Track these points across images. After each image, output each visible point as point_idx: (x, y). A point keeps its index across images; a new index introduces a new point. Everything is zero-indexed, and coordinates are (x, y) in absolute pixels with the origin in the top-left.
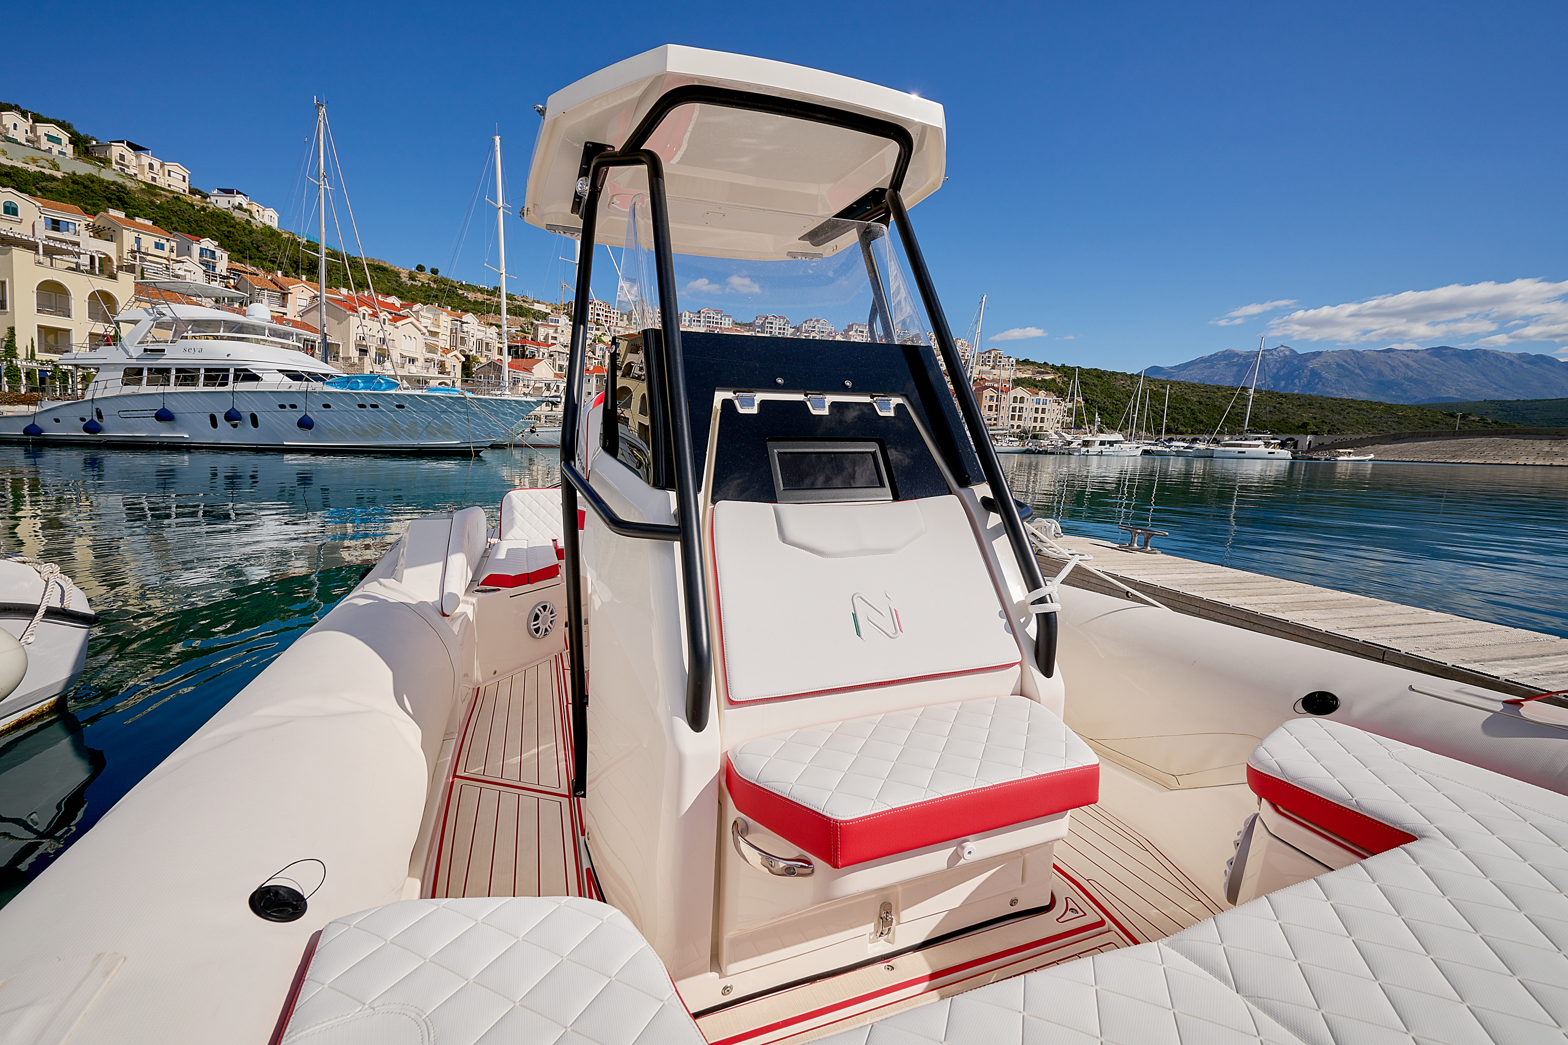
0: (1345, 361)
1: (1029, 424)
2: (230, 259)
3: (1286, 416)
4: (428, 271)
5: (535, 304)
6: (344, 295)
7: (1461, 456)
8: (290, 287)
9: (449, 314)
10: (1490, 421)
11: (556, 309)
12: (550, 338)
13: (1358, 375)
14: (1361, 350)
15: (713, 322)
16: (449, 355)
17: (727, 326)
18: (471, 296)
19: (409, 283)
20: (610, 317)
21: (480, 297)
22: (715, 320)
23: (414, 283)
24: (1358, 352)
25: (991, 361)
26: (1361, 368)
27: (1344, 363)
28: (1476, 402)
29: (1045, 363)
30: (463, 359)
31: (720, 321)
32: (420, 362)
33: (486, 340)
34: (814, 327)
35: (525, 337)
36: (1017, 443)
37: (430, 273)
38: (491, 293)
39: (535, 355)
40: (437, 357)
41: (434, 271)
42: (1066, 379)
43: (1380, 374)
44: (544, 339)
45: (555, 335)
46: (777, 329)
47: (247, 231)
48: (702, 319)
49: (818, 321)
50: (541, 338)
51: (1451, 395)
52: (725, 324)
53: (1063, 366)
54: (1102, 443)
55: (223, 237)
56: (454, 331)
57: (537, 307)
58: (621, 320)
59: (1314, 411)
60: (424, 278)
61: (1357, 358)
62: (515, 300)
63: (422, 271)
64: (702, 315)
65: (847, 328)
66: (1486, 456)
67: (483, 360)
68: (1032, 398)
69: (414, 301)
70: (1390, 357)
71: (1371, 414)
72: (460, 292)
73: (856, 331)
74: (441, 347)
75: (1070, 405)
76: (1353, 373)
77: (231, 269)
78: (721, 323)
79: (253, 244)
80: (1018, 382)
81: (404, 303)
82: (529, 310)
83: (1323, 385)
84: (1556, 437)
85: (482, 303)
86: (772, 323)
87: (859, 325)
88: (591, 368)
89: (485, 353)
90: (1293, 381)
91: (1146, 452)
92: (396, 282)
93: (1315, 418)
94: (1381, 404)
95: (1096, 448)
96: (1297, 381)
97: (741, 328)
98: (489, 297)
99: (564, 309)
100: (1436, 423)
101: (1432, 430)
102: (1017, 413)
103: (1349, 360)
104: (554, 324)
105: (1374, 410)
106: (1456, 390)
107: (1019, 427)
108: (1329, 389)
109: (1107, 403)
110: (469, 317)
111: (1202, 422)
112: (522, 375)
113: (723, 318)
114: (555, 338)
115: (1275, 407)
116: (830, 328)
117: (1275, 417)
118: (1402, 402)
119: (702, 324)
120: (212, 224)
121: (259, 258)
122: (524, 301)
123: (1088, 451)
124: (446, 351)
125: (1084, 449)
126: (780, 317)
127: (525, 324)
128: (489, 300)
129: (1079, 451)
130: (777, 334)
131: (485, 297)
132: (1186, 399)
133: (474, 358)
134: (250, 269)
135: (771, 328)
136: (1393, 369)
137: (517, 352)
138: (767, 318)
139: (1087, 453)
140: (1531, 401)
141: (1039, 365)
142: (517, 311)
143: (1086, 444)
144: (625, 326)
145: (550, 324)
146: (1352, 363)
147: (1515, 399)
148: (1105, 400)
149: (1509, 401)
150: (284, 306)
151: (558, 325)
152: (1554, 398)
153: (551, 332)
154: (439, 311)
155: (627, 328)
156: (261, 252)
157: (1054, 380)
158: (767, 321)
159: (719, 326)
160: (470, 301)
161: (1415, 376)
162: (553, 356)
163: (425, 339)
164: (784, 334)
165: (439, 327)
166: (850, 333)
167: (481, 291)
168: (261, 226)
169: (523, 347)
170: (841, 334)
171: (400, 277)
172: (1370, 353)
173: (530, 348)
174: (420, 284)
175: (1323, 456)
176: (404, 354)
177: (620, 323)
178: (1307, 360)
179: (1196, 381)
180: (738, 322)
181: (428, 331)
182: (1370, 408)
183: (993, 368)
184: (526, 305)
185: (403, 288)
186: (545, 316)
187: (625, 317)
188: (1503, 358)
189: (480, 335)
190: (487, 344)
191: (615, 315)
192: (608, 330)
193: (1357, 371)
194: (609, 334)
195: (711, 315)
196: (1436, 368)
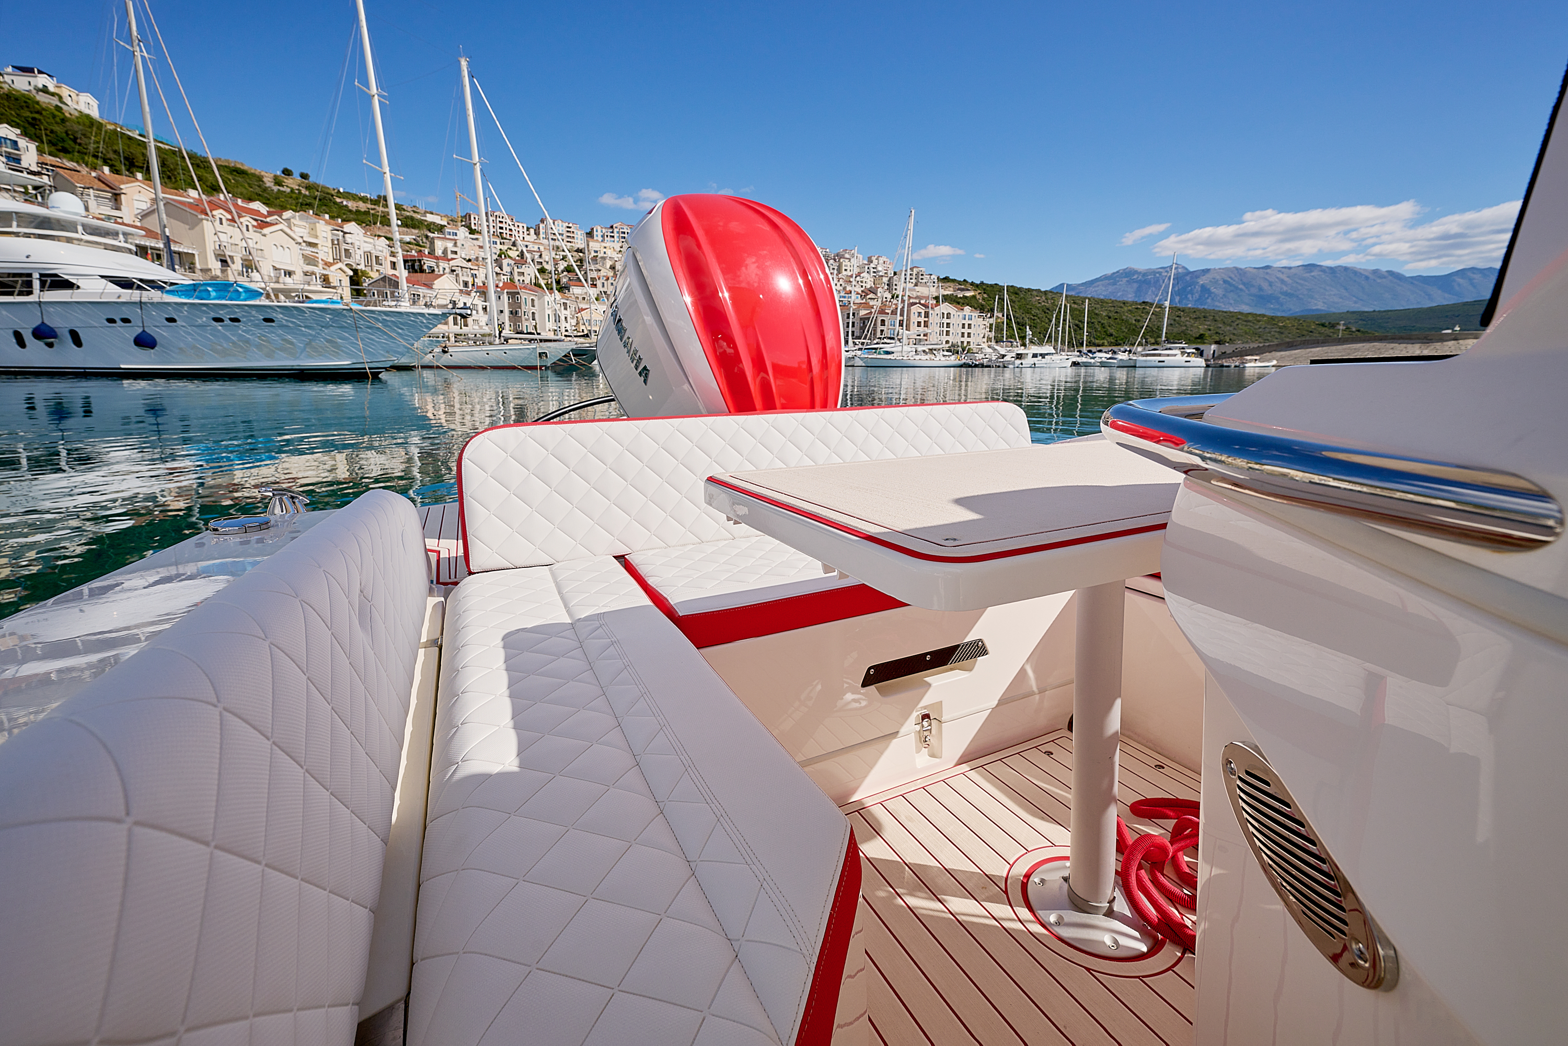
0: (1230, 277)
1: (958, 339)
2: (40, 151)
3: (1185, 328)
4: (296, 175)
5: (428, 215)
6: (193, 198)
8: (122, 186)
9: (327, 223)
10: (1354, 329)
11: (452, 220)
12: (449, 252)
13: (1241, 290)
14: (1243, 267)
16: (333, 268)
18: (351, 205)
19: (276, 188)
20: (514, 230)
21: (363, 206)
23: (281, 188)
24: (1241, 269)
25: (914, 278)
26: (1244, 284)
27: (1229, 279)
28: (1340, 314)
29: (965, 280)
30: (351, 273)
32: (298, 276)
33: (375, 253)
35: (421, 251)
36: (951, 357)
37: (300, 178)
38: (376, 202)
39: (434, 270)
40: (319, 270)
41: (304, 176)
42: (985, 296)
43: (1260, 289)
44: (443, 253)
45: (455, 249)
47: (58, 119)
48: (616, 235)
50: (439, 252)
51: (1319, 307)
53: (982, 283)
54: (1034, 356)
55: (27, 125)
56: (336, 242)
57: (430, 218)
58: (528, 234)
59: (1208, 323)
60: (292, 183)
61: (1240, 274)
62: (404, 210)
63: (289, 175)
64: (616, 230)
67: (375, 276)
68: (958, 313)
69: (284, 208)
70: (1267, 273)
71: (1257, 325)
72: (338, 200)
74: (322, 260)
75: (992, 321)
76: (1237, 288)
77: (42, 163)
79: (68, 135)
80: (942, 299)
81: (272, 210)
82: (421, 222)
83: (1213, 299)
85: (367, 213)
88: (501, 285)
89: (376, 267)
90: (1186, 296)
91: (1075, 363)
92: (259, 186)
93: (1210, 330)
94: (1264, 316)
95: (1028, 361)
96: (1189, 296)
98: (373, 207)
99: (462, 221)
100: (1311, 332)
101: (1308, 338)
102: (945, 329)
103: (1233, 276)
104: (451, 237)
105: (1259, 321)
106: (1324, 303)
107: (947, 342)
108: (1219, 303)
109: (1026, 319)
110: (351, 227)
111: (1114, 333)
112: (422, 291)
114: (456, 253)
115: (1175, 320)
117: (1175, 330)
118: (1279, 314)
119: (616, 239)
120: (10, 109)
121: (79, 152)
122: (414, 212)
123: (1022, 363)
124: (328, 264)
125: (1018, 362)
127: (419, 237)
128: (374, 209)
129: (1013, 363)
131: (370, 206)
132: (1096, 314)
133: (364, 273)
134: (70, 164)
136: (1271, 284)
137: (413, 266)
139: (1021, 365)
140: (1385, 311)
141: (959, 283)
142: (408, 223)
143: (1019, 356)
144: (532, 240)
145: (448, 237)
146: (1236, 279)
147: (1372, 310)
148: (1023, 315)
149: (1367, 312)
150: (118, 208)
151: (456, 238)
152: (1402, 308)
153: (450, 245)
154: (314, 219)
155: (535, 243)
156: (80, 144)
157: (974, 297)
160: (350, 211)
161: (1289, 291)
162: (455, 271)
163: (301, 249)
165: (316, 237)
167: (364, 200)
168: (77, 114)
169: (420, 261)
171: (263, 181)
172: (1251, 270)
173: (428, 263)
174: (288, 190)
175: (1233, 363)
176: (278, 266)
177: (527, 238)
178: (1197, 277)
179: (1102, 297)
181: (304, 242)
182: (1256, 320)
183: (916, 285)
184: (418, 216)
185: (268, 194)
186: (441, 229)
187: (532, 231)
188: (1361, 274)
189: (368, 248)
190: (377, 257)
191: (521, 229)
192: (514, 244)
193: (1241, 286)
194: (515, 248)
195: (625, 230)
196: (1307, 283)
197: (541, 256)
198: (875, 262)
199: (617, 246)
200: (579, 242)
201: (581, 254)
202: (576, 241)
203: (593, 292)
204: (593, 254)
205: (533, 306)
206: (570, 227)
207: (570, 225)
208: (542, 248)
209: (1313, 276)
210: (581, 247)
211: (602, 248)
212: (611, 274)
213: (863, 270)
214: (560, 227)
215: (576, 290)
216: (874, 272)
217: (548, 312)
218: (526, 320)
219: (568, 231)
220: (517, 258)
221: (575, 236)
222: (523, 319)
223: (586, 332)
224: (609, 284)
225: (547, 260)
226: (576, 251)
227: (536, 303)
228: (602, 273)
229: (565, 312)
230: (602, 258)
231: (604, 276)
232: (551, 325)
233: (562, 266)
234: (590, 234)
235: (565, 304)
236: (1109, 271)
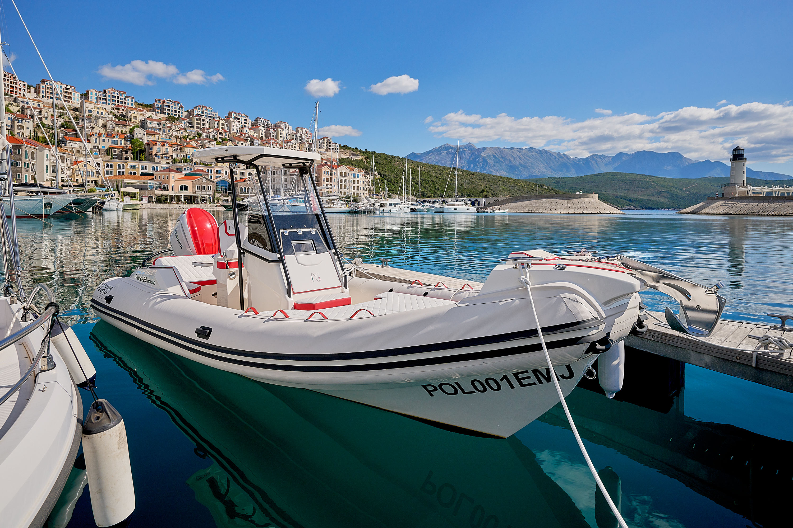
0: (496, 153)
1: (350, 191)
3: (474, 186)
7: (539, 209)
10: (551, 189)
13: (502, 162)
15: (118, 101)
17: (130, 106)
20: (16, 88)
22: (119, 100)
24: (501, 149)
25: (325, 146)
26: (502, 158)
27: (496, 155)
28: (546, 179)
29: (356, 148)
31: (124, 101)
34: (203, 112)
36: (344, 206)
42: (368, 160)
43: (510, 162)
46: (174, 111)
48: (108, 98)
49: (205, 107)
51: (536, 174)
52: (128, 104)
53: (366, 151)
54: (390, 205)
58: (29, 92)
59: (486, 183)
61: (500, 152)
64: (108, 94)
65: (227, 115)
66: (547, 209)
68: (351, 173)
70: (512, 152)
71: (508, 184)
73: (235, 118)
75: (372, 178)
76: (499, 160)
78: (125, 103)
80: (342, 161)
83: (489, 167)
84: (569, 198)
86: (169, 106)
87: (236, 114)
90: (476, 164)
91: (412, 210)
93: (486, 187)
94: (511, 179)
95: (387, 208)
96: (478, 164)
97: (143, 108)
102: (343, 184)
103: (498, 153)
107: (345, 193)
108: (491, 170)
109: (392, 177)
111: (438, 189)
113: (127, 99)
115: (469, 180)
116: (215, 114)
117: (470, 186)
118: (519, 178)
119: (108, 102)
123: (383, 210)
125: (381, 209)
126: (175, 102)
129: (379, 210)
130: (173, 115)
132: (430, 175)
135: (169, 110)
136: (514, 158)
138: (164, 102)
139: (383, 212)
141: (353, 150)
143: (382, 205)
144: (33, 98)
146: (499, 155)
148: (390, 175)
149: (556, 178)
155: (35, 100)
157: (362, 160)
158: (165, 104)
159: (124, 105)
161: (523, 163)
164: (179, 115)
166: (230, 119)
170: (224, 119)
172: (505, 149)
175: (489, 210)
177: (28, 95)
178: (481, 152)
179: (434, 163)
180: (139, 103)
182: (508, 181)
183: (326, 150)
187: (33, 90)
191: (22, 87)
192: (15, 100)
193: (501, 160)
194: (16, 104)
195: (116, 95)
196: (530, 159)
197: (40, 112)
198: (301, 132)
199: (109, 107)
200: (76, 102)
201: (77, 113)
202: (73, 101)
203: (88, 146)
204: (88, 113)
205: (33, 158)
206: (68, 89)
207: (69, 87)
208: (42, 105)
209: (532, 155)
210: (78, 106)
211: (96, 108)
212: (103, 131)
213: (292, 138)
214: (59, 88)
215: (72, 145)
216: (300, 140)
217: (46, 164)
218: (26, 171)
219: (66, 92)
220: (18, 113)
221: (73, 96)
222: (23, 169)
223: (80, 182)
224: (101, 140)
225: (46, 116)
226: (72, 110)
227: (36, 155)
228: (96, 131)
229: (62, 164)
230: (96, 117)
231: (97, 133)
232: (49, 175)
233: (60, 122)
234: (85, 96)
235: (62, 157)
236: (437, 146)
